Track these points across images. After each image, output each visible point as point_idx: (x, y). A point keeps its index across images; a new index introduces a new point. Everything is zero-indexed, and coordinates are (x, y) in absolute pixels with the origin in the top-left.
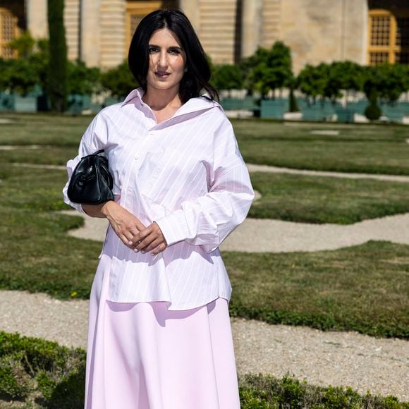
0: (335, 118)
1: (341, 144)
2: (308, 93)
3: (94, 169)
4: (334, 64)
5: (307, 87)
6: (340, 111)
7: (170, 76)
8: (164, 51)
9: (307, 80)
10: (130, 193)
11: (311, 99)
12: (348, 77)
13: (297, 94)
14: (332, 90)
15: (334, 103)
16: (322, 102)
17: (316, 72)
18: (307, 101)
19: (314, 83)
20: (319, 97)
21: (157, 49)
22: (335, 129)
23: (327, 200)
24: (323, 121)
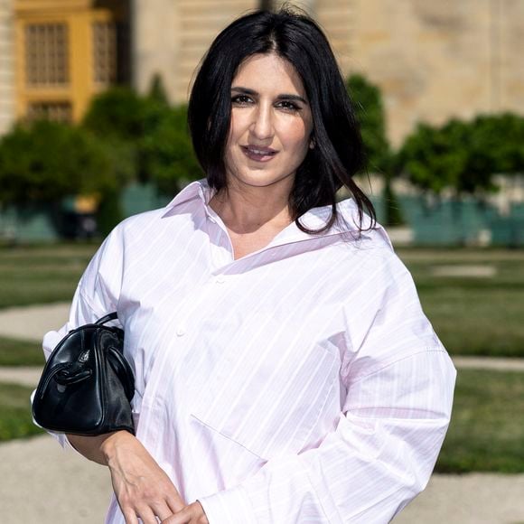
0: (485, 237)
1: (500, 296)
2: (424, 185)
3: (92, 356)
4: (480, 122)
5: (421, 172)
6: (496, 223)
7: (277, 157)
8: (265, 103)
9: (421, 156)
10: (157, 408)
11: (430, 199)
12: (508, 147)
13: (401, 187)
14: (477, 177)
15: (482, 206)
16: (456, 205)
17: (441, 140)
18: (421, 201)
19: (436, 161)
20: (448, 194)
21: (249, 97)
22: (485, 263)
23: (473, 421)
24: (460, 246)
